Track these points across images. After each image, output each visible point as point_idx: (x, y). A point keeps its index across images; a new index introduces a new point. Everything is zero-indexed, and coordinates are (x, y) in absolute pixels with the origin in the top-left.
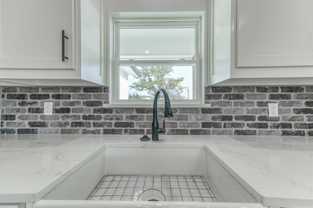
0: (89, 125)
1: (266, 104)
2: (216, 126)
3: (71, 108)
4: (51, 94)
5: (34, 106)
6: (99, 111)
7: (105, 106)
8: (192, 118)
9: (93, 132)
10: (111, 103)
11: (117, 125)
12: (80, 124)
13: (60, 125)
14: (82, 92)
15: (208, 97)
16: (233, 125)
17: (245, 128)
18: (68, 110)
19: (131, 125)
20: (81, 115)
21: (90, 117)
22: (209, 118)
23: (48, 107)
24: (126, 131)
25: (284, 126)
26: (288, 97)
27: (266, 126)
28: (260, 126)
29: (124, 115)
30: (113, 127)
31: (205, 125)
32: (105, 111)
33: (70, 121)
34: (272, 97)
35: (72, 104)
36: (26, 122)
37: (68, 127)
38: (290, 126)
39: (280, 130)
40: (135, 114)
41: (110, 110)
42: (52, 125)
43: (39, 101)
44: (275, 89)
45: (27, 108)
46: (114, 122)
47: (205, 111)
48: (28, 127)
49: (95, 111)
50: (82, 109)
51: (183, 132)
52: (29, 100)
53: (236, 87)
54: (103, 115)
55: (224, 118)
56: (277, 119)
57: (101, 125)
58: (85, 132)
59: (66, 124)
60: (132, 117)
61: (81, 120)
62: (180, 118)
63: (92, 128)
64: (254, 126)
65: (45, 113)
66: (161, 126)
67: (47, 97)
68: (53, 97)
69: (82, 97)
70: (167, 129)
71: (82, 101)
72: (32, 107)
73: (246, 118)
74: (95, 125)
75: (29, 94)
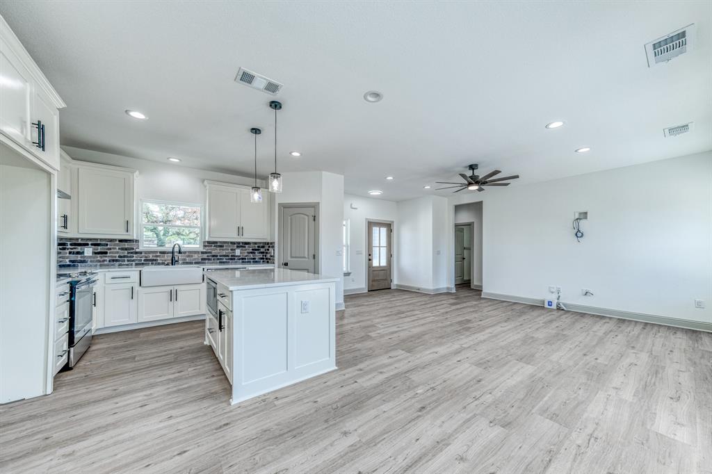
0: (124, 261)
1: (235, 250)
2: (209, 259)
3: (108, 251)
4: (90, 243)
5: (75, 251)
6: (132, 253)
7: (137, 250)
8: (196, 256)
9: (127, 265)
10: (141, 249)
11: (144, 260)
12: (117, 261)
13: (100, 261)
14: (117, 242)
15: (205, 246)
16: (218, 259)
17: (225, 260)
18: (106, 253)
19: (155, 260)
20: (118, 255)
21: (124, 257)
22: (205, 256)
23: (88, 251)
24: (152, 264)
25: (243, 259)
26: (245, 247)
27: (234, 259)
28: (231, 259)
29: (151, 255)
30: (143, 262)
31: (202, 259)
32: (136, 253)
33: (108, 259)
34: (238, 247)
35: (110, 249)
36: (67, 260)
37: (106, 263)
38: (245, 259)
39: (241, 261)
40: (158, 254)
41: (141, 253)
42: (91, 261)
43: (79, 247)
44: (239, 243)
45: (68, 251)
46: (143, 259)
47: (202, 253)
48: (68, 263)
49: (128, 253)
50: (118, 252)
51: (191, 263)
52: (69, 246)
53: (220, 242)
54: (134, 255)
55: (213, 256)
56: (240, 256)
57: (133, 261)
58: (120, 265)
59: (104, 261)
60: (157, 256)
61: (117, 258)
62: (188, 256)
63: (126, 263)
64: (229, 259)
65: (86, 254)
66: (176, 259)
67: (88, 245)
68: (92, 245)
69: (118, 245)
70: (180, 262)
71: (117, 247)
72: (72, 251)
73: (224, 256)
74: (128, 261)
75: (69, 243)
